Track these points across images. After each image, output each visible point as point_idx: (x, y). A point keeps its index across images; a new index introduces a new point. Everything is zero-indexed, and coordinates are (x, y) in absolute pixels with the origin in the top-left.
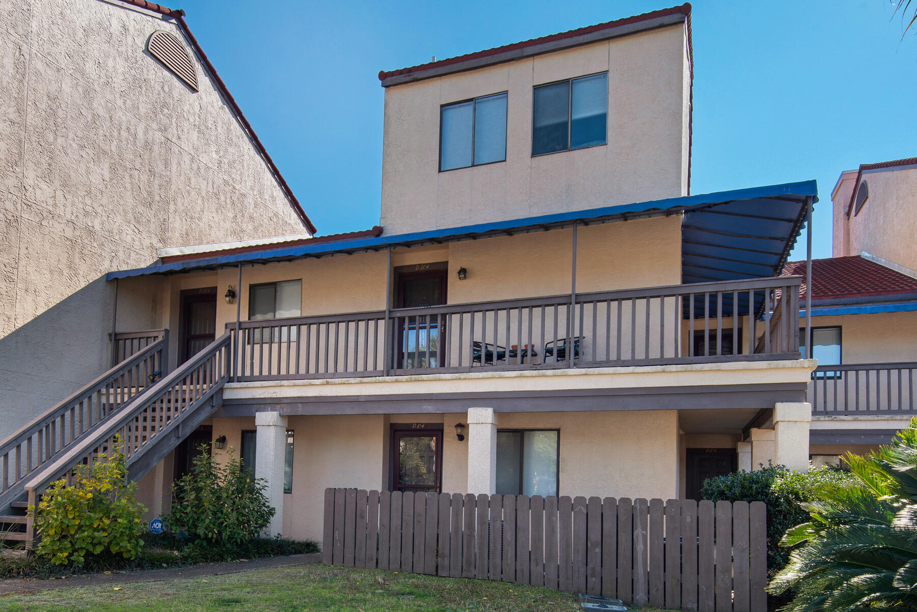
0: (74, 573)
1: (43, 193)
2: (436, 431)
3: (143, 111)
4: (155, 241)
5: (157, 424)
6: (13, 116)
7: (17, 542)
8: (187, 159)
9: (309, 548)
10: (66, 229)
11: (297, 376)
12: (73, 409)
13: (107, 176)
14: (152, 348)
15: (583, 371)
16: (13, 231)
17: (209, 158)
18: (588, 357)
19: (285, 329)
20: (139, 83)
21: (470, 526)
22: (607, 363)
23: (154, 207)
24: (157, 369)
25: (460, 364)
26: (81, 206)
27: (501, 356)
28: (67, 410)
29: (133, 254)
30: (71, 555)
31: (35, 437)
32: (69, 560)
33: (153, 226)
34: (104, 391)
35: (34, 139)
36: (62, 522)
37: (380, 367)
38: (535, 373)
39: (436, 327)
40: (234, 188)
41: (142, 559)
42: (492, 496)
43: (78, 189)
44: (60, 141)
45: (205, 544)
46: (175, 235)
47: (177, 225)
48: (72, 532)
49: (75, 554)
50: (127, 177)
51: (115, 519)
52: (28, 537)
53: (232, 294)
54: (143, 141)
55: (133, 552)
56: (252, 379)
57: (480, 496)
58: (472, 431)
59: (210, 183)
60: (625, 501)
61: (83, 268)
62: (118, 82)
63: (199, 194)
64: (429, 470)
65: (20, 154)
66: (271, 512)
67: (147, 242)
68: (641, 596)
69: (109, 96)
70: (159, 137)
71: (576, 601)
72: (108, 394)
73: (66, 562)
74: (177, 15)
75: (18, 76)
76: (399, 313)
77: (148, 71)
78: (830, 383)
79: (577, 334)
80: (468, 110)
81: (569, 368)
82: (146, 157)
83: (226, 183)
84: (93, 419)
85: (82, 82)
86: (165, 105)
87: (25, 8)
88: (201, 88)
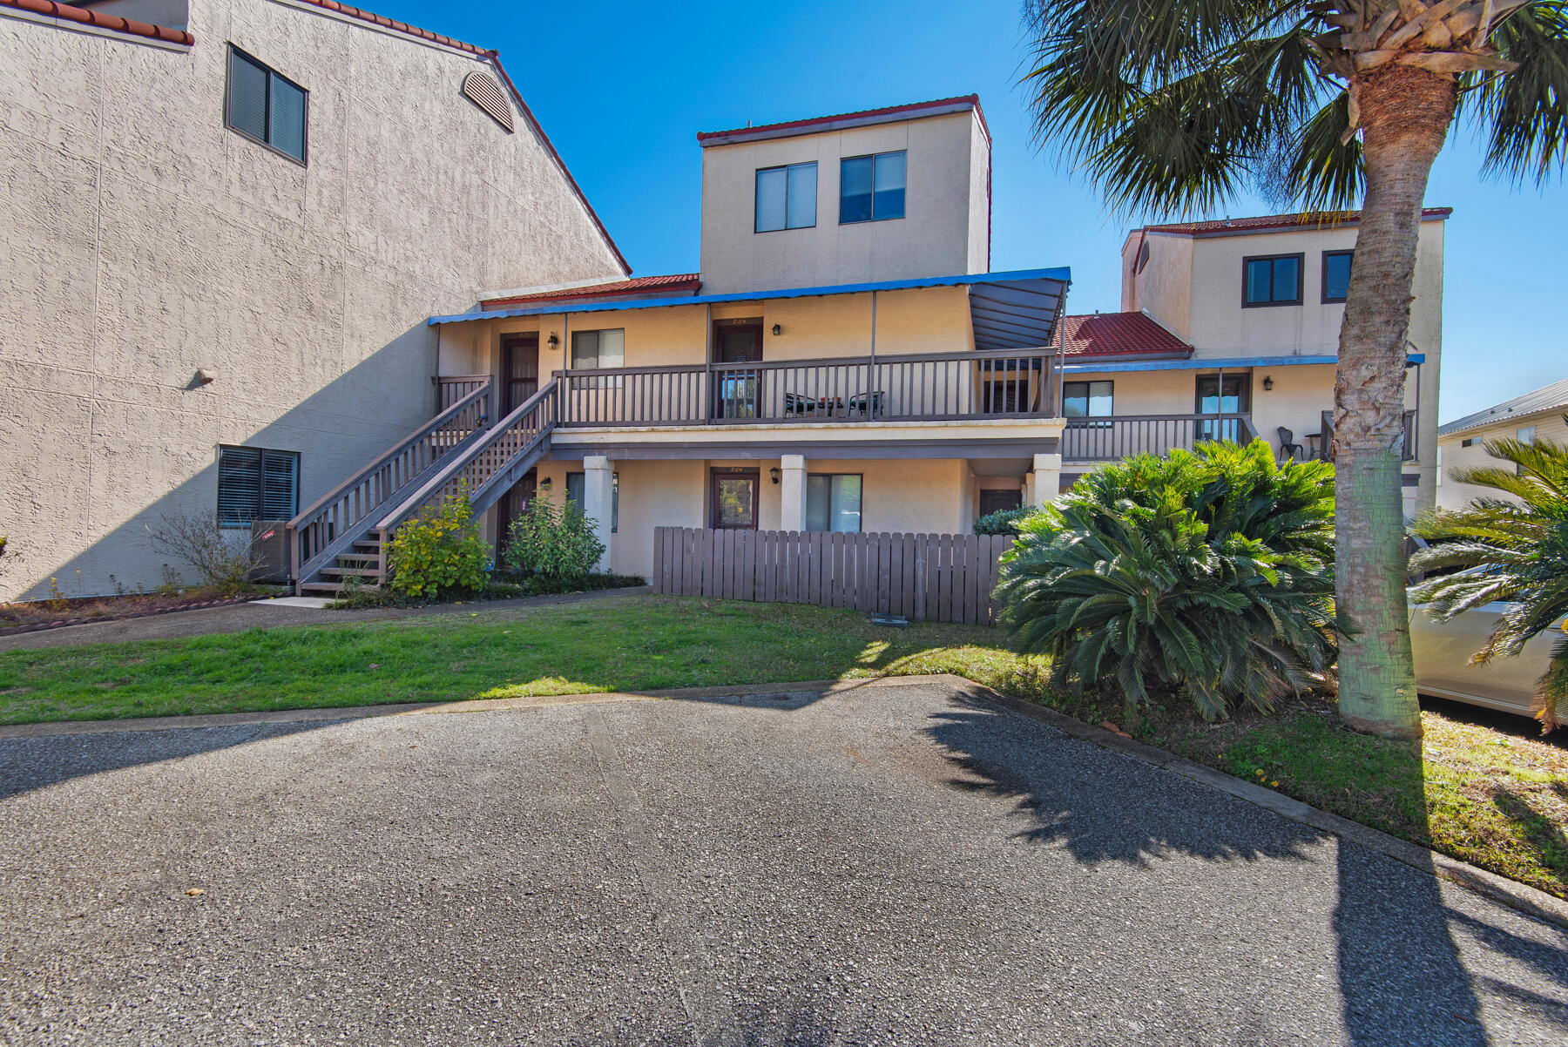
0: (428, 603)
1: (365, 238)
2: (753, 474)
3: (460, 154)
4: (474, 285)
5: (492, 467)
6: (334, 163)
7: (372, 577)
8: (503, 201)
9: (637, 582)
10: (389, 275)
11: (623, 423)
12: (406, 453)
13: (426, 220)
14: (478, 393)
15: (881, 424)
16: (338, 278)
17: (526, 200)
18: (886, 411)
19: (610, 379)
20: (455, 126)
21: (783, 558)
22: (901, 418)
23: (472, 250)
24: (482, 413)
25: (775, 415)
26: (402, 251)
27: (811, 408)
28: (400, 453)
29: (453, 299)
30: (424, 587)
31: (372, 480)
32: (423, 592)
33: (472, 270)
34: (434, 434)
35: (355, 185)
36: (416, 558)
37: (702, 416)
38: (839, 425)
39: (753, 378)
40: (550, 230)
41: (489, 591)
42: (802, 532)
43: (399, 234)
44: (380, 186)
45: (543, 577)
46: (494, 279)
47: (496, 269)
48: (425, 567)
49: (429, 587)
50: (446, 221)
51: (463, 556)
52: (380, 573)
53: (554, 340)
54: (460, 185)
55: (481, 585)
56: (579, 424)
57: (791, 532)
58: (785, 476)
59: (527, 227)
60: (909, 535)
61: (405, 312)
62: (435, 125)
63: (516, 236)
64: (746, 510)
65: (342, 201)
66: (601, 550)
67: (466, 286)
68: (920, 613)
69: (427, 140)
70: (476, 180)
71: (868, 618)
72: (438, 437)
73: (421, 594)
74: (493, 55)
75: (338, 123)
76: (719, 367)
77: (464, 113)
78: (1100, 431)
79: (876, 389)
80: (782, 175)
81: (869, 421)
82: (464, 200)
83: (542, 224)
84: (426, 462)
85: (400, 127)
86: (481, 147)
87: (343, 53)
88: (516, 129)
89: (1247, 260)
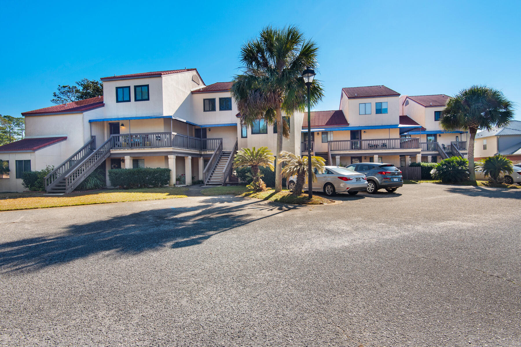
89: (435, 112)
